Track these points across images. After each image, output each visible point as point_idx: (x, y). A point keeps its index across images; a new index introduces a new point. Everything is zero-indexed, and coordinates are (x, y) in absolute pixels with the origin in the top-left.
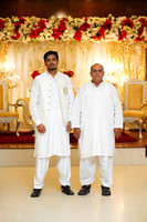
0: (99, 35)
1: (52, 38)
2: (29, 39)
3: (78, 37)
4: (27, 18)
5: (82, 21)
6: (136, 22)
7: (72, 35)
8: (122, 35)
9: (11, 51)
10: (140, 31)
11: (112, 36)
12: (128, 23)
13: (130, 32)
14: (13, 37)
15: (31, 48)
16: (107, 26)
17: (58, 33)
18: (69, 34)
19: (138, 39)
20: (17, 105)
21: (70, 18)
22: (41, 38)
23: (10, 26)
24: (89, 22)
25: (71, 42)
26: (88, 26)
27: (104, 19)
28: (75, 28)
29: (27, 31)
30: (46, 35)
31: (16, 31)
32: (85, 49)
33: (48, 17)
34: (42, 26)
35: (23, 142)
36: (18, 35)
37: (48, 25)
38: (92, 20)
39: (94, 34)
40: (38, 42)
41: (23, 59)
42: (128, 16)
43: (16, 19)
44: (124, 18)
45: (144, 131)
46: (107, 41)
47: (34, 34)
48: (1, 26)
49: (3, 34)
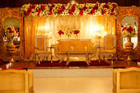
0: (92, 13)
1: (68, 14)
2: (57, 15)
3: (81, 13)
4: (56, 4)
5: (83, 5)
6: (111, 5)
7: (78, 13)
8: (103, 12)
9: (48, 20)
10: (113, 10)
11: (98, 13)
12: (106, 6)
13: (108, 11)
14: (49, 14)
15: (58, 19)
16: (96, 8)
17: (71, 11)
18: (77, 12)
19: (112, 14)
20: (51, 48)
21: (77, 4)
22: (63, 14)
23: (47, 8)
24: (87, 6)
25: (78, 16)
26: (86, 8)
27: (94, 4)
28: (80, 9)
29: (56, 11)
30: (65, 13)
31: (50, 11)
32: (85, 20)
33: (66, 4)
34: (63, 8)
35: (55, 66)
36: (52, 13)
37: (66, 8)
38: (89, 5)
39: (89, 12)
40: (62, 16)
41: (54, 24)
42: (107, 3)
43: (50, 5)
44: (104, 4)
45: (114, 60)
46: (96, 15)
47: (59, 12)
48: (43, 8)
49: (44, 13)
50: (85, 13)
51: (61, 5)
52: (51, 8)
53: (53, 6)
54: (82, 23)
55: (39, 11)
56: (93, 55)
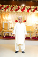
0: (34, 11)
1: (21, 11)
2: (15, 11)
3: (28, 11)
4: (15, 6)
9: (10, 14)
14: (11, 11)
15: (15, 14)
16: (36, 9)
24: (31, 8)
25: (26, 13)
26: (31, 9)
27: (35, 7)
28: (27, 9)
29: (15, 9)
34: (19, 8)
36: (12, 10)
37: (20, 8)
39: (32, 11)
40: (17, 12)
41: (13, 17)
43: (12, 6)
46: (36, 13)
47: (16, 10)
49: (8, 10)
50: (30, 11)
51: (18, 6)
52: (12, 8)
53: (13, 7)
54: (28, 16)
55: (5, 9)
56: (33, 34)
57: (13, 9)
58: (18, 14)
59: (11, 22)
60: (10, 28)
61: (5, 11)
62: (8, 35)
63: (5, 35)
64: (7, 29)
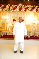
1: (19, 11)
2: (12, 11)
3: (26, 10)
4: (12, 5)
5: (27, 6)
7: (24, 10)
8: (37, 11)
14: (8, 10)
15: (13, 13)
16: (33, 8)
17: (20, 9)
18: (23, 10)
20: (9, 28)
21: (24, 6)
23: (7, 7)
24: (29, 7)
25: (23, 12)
27: (33, 6)
28: (25, 8)
29: (12, 8)
30: (17, 10)
31: (9, 8)
32: (27, 14)
34: (16, 7)
35: (11, 38)
37: (18, 7)
38: (30, 6)
39: (30, 10)
40: (15, 12)
43: (9, 5)
44: (38, 6)
46: (33, 12)
47: (14, 9)
48: (5, 7)
49: (6, 9)
50: (27, 10)
51: (15, 5)
52: (10, 7)
53: (11, 6)
54: (26, 15)
55: (3, 8)
56: (31, 33)
57: (10, 9)
58: (15, 13)
59: (8, 21)
60: (8, 27)
61: (3, 10)
62: (6, 34)
63: (3, 34)
64: (4, 28)
